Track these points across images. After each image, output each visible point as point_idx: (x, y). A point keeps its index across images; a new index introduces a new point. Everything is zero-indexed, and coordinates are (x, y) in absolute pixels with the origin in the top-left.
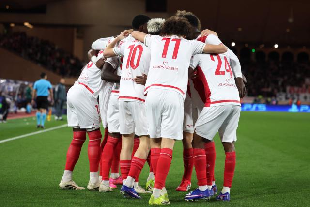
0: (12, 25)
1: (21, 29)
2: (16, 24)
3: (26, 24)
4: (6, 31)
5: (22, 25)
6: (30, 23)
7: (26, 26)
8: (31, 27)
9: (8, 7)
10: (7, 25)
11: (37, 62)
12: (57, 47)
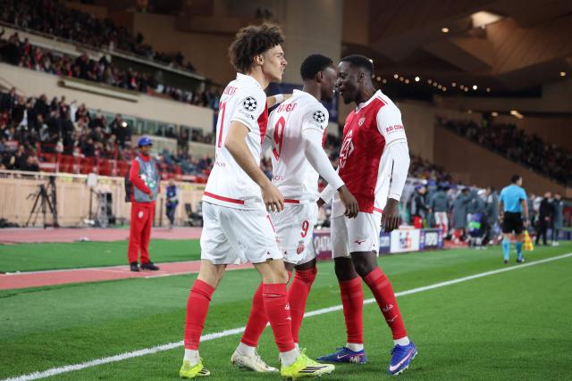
0: (495, 114)
1: (506, 120)
2: (499, 113)
3: (514, 113)
4: (485, 122)
5: (509, 114)
6: (519, 112)
7: (514, 116)
8: (520, 116)
9: (488, 90)
10: (487, 115)
11: (528, 165)
12: (554, 146)
